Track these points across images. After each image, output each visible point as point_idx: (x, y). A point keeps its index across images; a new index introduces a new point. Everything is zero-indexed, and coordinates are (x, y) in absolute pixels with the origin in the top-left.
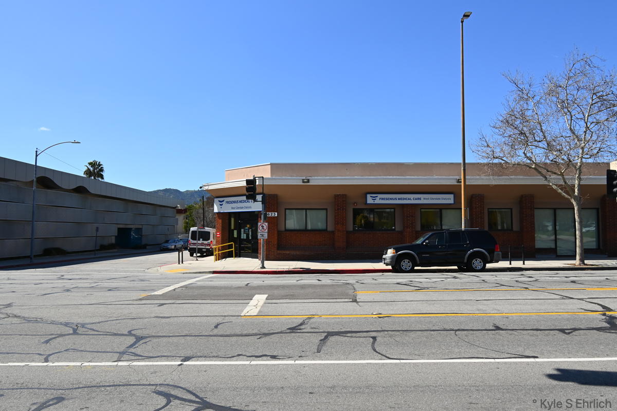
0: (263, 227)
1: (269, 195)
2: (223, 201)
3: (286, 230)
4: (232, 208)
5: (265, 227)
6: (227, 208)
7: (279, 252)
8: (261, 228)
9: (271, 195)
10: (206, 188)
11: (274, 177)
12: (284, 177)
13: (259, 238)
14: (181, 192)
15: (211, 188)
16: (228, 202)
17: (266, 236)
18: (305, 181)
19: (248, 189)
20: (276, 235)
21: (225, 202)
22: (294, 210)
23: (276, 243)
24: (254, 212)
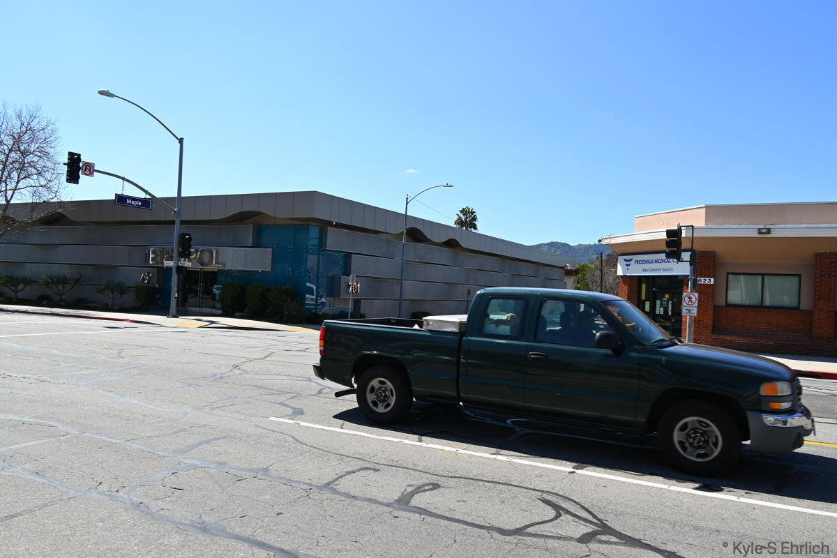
0: (690, 298)
1: (702, 252)
2: (631, 260)
3: (728, 305)
4: (644, 270)
5: (694, 300)
6: (637, 270)
7: (714, 336)
8: (687, 300)
9: (705, 252)
10: (607, 242)
11: (710, 226)
12: (727, 226)
13: (683, 314)
14: (571, 247)
15: (614, 241)
16: (638, 262)
17: (695, 312)
18: (764, 231)
19: (669, 244)
20: (710, 312)
21: (633, 261)
22: (742, 276)
23: (710, 322)
24: (677, 276)
